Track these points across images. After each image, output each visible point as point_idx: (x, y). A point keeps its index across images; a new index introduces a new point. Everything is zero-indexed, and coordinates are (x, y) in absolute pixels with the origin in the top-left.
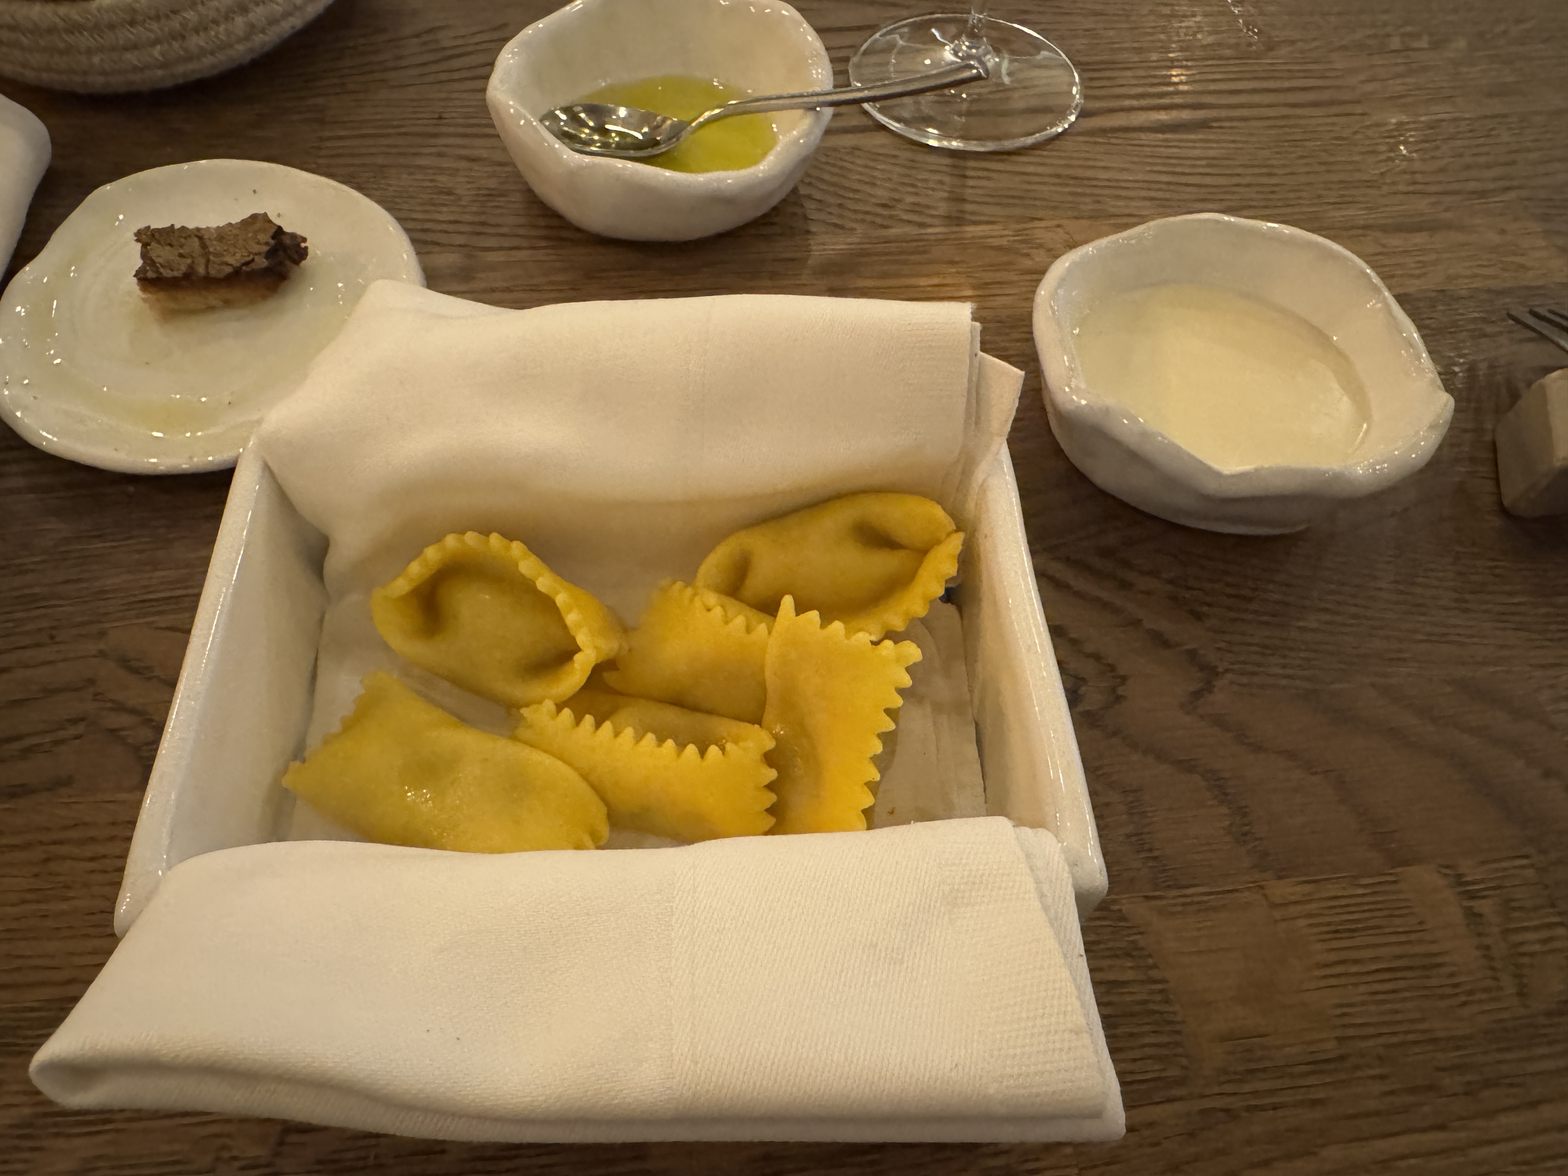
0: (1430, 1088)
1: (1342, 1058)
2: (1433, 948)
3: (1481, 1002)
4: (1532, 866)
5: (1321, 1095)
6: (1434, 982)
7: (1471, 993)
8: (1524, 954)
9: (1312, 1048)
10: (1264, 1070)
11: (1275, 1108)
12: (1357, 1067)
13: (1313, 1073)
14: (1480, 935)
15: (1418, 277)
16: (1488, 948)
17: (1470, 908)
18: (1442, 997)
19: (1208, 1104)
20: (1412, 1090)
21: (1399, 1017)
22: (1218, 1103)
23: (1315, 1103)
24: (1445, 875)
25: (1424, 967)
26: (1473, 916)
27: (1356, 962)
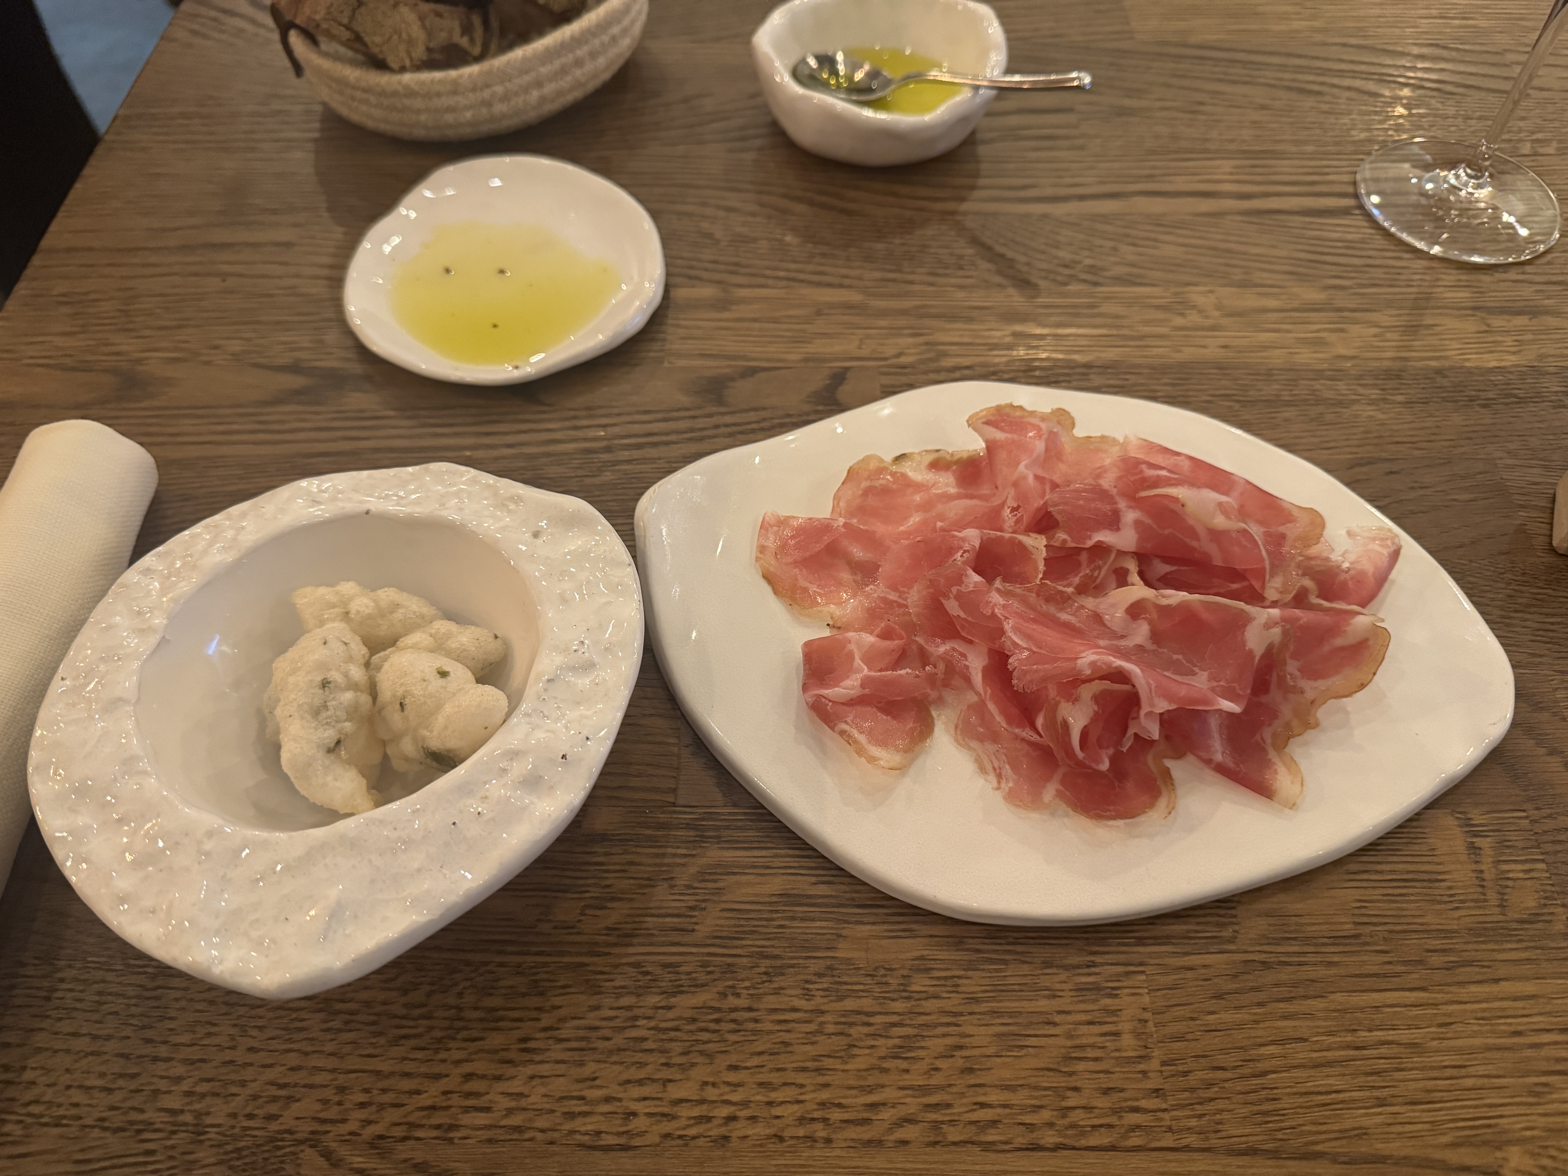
0: (1420, 962)
1: (1356, 936)
2: (1440, 868)
3: (1468, 908)
4: (1527, 817)
5: (1336, 959)
6: (1437, 892)
7: (1462, 901)
8: (1509, 879)
9: (1333, 927)
10: (1295, 939)
11: (1300, 964)
12: (1367, 944)
13: (1333, 944)
14: (1477, 862)
15: (1514, 353)
16: (1482, 871)
17: (1473, 843)
18: (1440, 902)
19: (1251, 957)
20: (1405, 963)
21: (1404, 913)
22: (1257, 957)
23: (1331, 964)
24: (1458, 818)
25: (1430, 881)
26: (1473, 849)
27: (1377, 872)
